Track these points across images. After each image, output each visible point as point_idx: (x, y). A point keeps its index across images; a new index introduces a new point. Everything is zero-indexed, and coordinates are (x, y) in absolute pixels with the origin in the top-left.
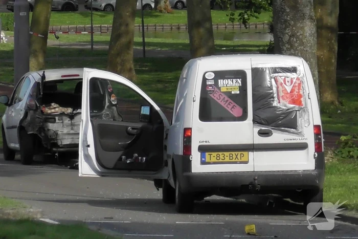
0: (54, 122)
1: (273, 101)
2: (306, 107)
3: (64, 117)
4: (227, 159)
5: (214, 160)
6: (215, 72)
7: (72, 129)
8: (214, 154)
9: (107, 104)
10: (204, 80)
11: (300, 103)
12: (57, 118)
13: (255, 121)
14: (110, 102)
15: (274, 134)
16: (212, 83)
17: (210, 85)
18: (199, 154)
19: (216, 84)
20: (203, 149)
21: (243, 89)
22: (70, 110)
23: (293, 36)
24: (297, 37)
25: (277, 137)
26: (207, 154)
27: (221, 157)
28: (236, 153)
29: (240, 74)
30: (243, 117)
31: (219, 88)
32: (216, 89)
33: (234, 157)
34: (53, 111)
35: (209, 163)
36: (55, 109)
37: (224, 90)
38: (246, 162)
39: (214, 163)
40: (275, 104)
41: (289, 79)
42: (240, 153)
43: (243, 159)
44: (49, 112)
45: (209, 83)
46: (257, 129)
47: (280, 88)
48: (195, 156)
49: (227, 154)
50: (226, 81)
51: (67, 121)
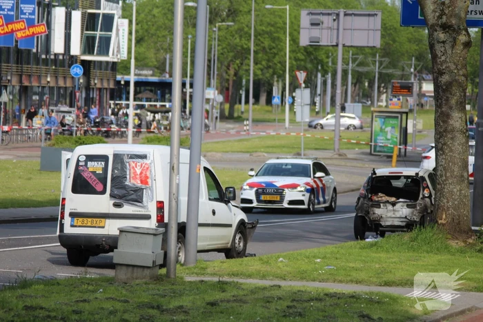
0: (380, 207)
1: (126, 180)
2: (152, 186)
3: (387, 204)
4: (89, 224)
5: (80, 224)
6: (86, 156)
7: (394, 214)
8: (80, 219)
9: (421, 196)
10: (78, 161)
11: (146, 183)
12: (382, 205)
13: (112, 196)
14: (423, 195)
15: (125, 206)
16: (83, 164)
17: (82, 166)
18: (70, 219)
19: (86, 165)
20: (73, 215)
21: (105, 169)
22: (393, 199)
23: (445, 144)
24: (448, 146)
25: (127, 209)
26: (75, 219)
27: (85, 222)
28: (97, 219)
29: (104, 158)
30: (103, 192)
31: (88, 168)
32: (86, 169)
33: (95, 222)
34: (380, 199)
35: (76, 226)
36: (382, 197)
37: (91, 170)
38: (103, 227)
39: (80, 226)
40: (127, 183)
41: (140, 164)
42: (99, 220)
43: (101, 225)
44: (377, 199)
45: (80, 164)
46: (112, 202)
47: (132, 170)
48: (67, 221)
49: (90, 220)
50: (93, 163)
51: (390, 207)
